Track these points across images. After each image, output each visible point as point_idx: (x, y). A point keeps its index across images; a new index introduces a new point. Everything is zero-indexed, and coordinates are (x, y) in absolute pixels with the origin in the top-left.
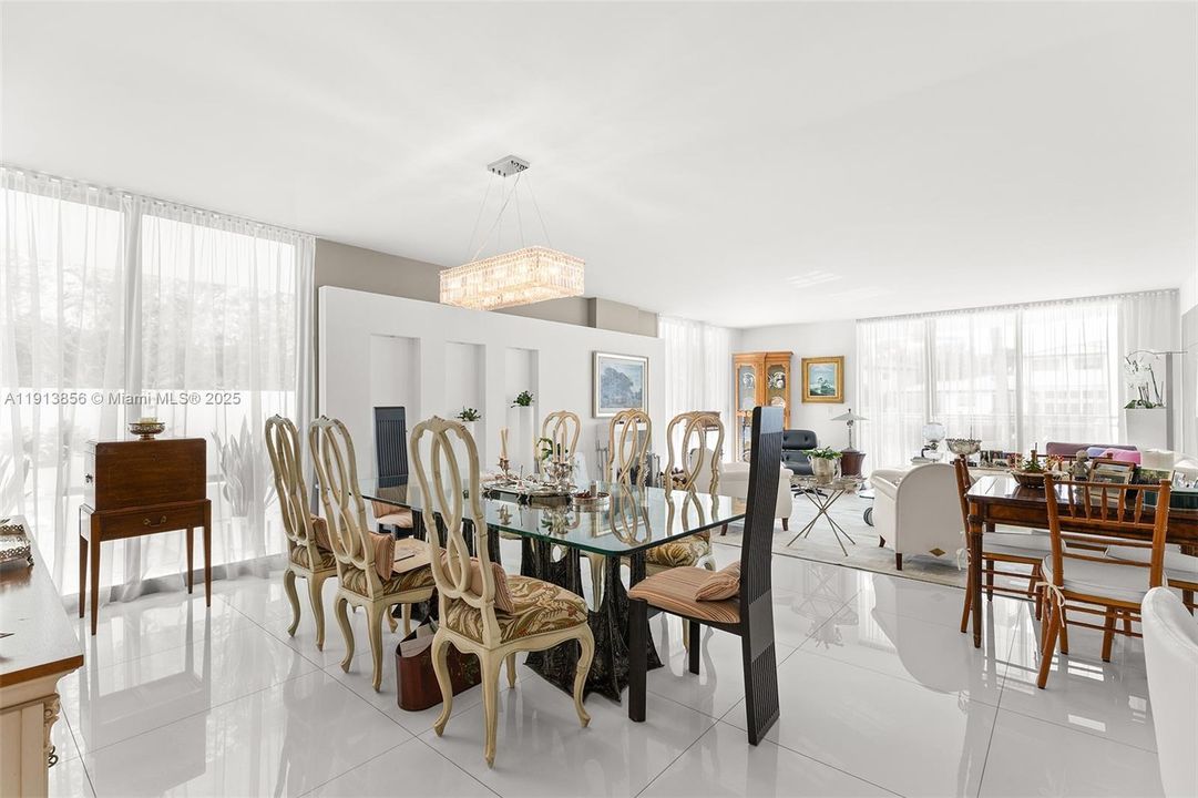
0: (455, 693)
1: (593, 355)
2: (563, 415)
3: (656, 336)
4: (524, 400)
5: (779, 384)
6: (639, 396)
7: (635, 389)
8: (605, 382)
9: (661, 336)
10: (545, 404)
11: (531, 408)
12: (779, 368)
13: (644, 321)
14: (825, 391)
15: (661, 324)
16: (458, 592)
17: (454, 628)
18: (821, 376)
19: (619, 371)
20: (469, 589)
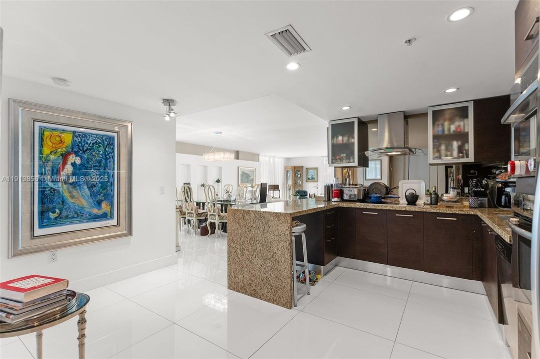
0: (211, 234)
1: (238, 168)
2: (229, 185)
3: (258, 161)
4: (218, 181)
5: (299, 176)
6: (253, 180)
7: (251, 178)
8: (242, 176)
9: (260, 161)
10: (224, 182)
11: (220, 183)
12: (299, 171)
13: (255, 157)
14: (313, 178)
15: (260, 157)
16: (212, 213)
17: (211, 219)
18: (311, 174)
19: (246, 172)
20: (214, 212)
